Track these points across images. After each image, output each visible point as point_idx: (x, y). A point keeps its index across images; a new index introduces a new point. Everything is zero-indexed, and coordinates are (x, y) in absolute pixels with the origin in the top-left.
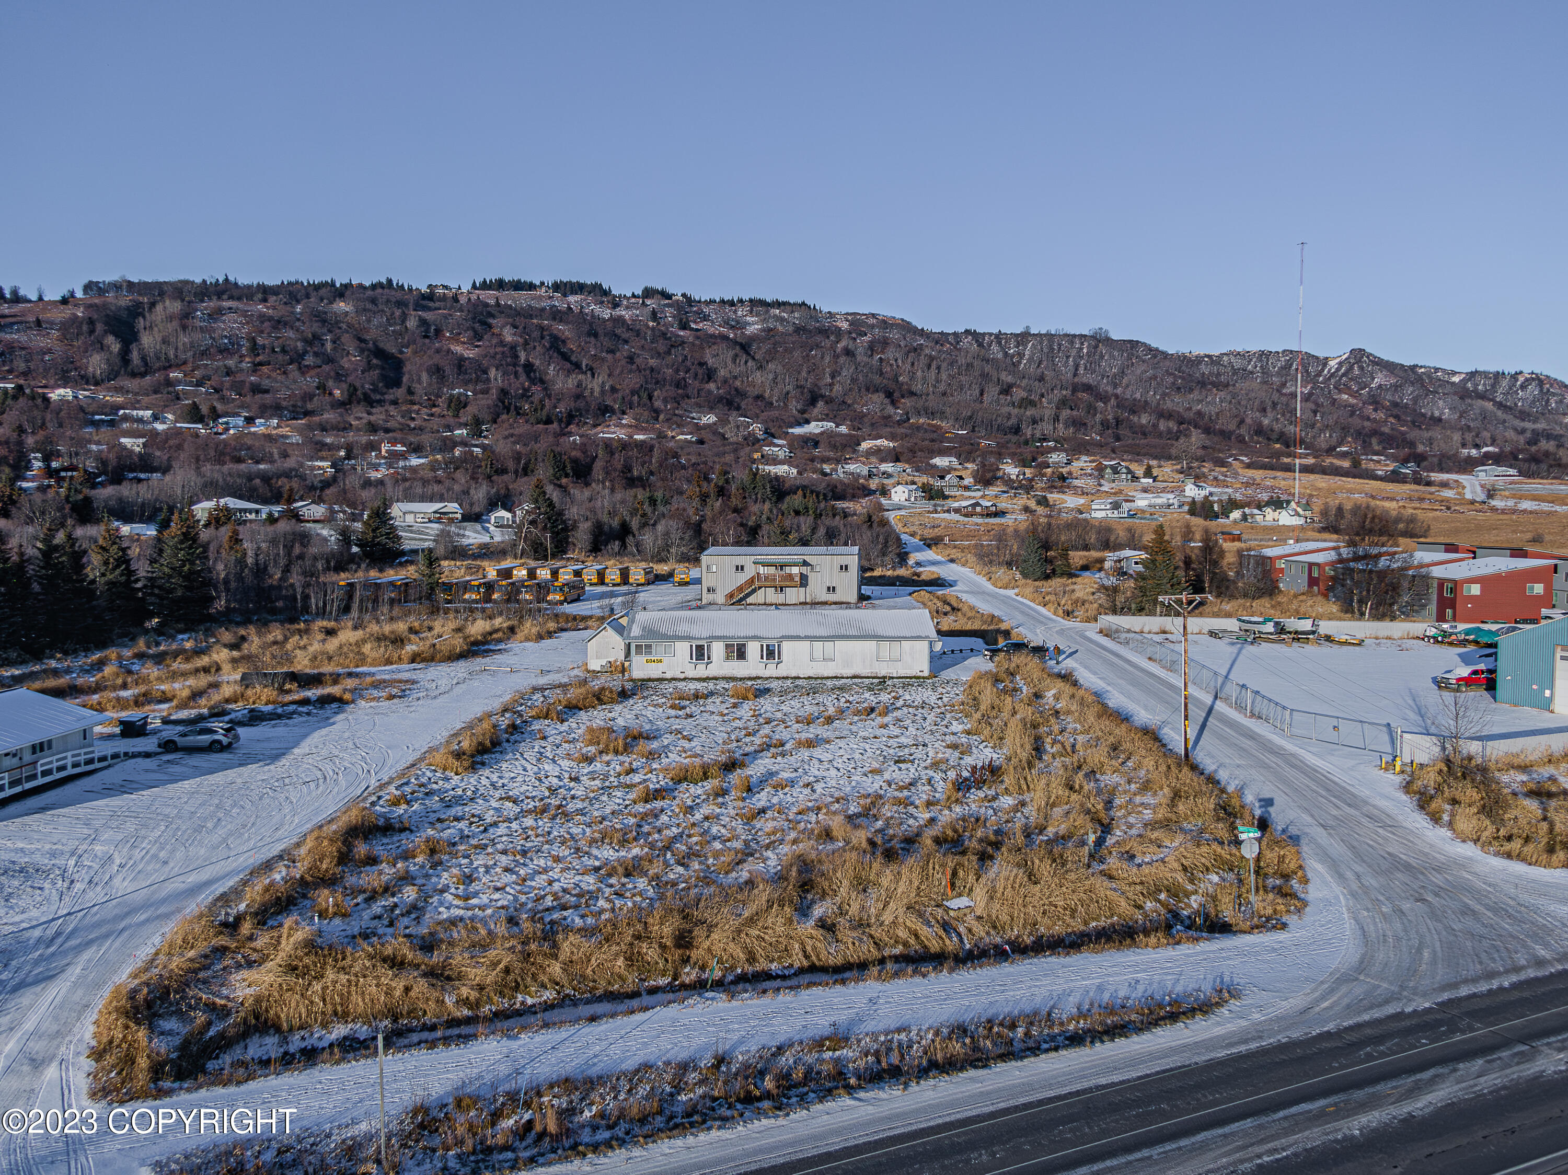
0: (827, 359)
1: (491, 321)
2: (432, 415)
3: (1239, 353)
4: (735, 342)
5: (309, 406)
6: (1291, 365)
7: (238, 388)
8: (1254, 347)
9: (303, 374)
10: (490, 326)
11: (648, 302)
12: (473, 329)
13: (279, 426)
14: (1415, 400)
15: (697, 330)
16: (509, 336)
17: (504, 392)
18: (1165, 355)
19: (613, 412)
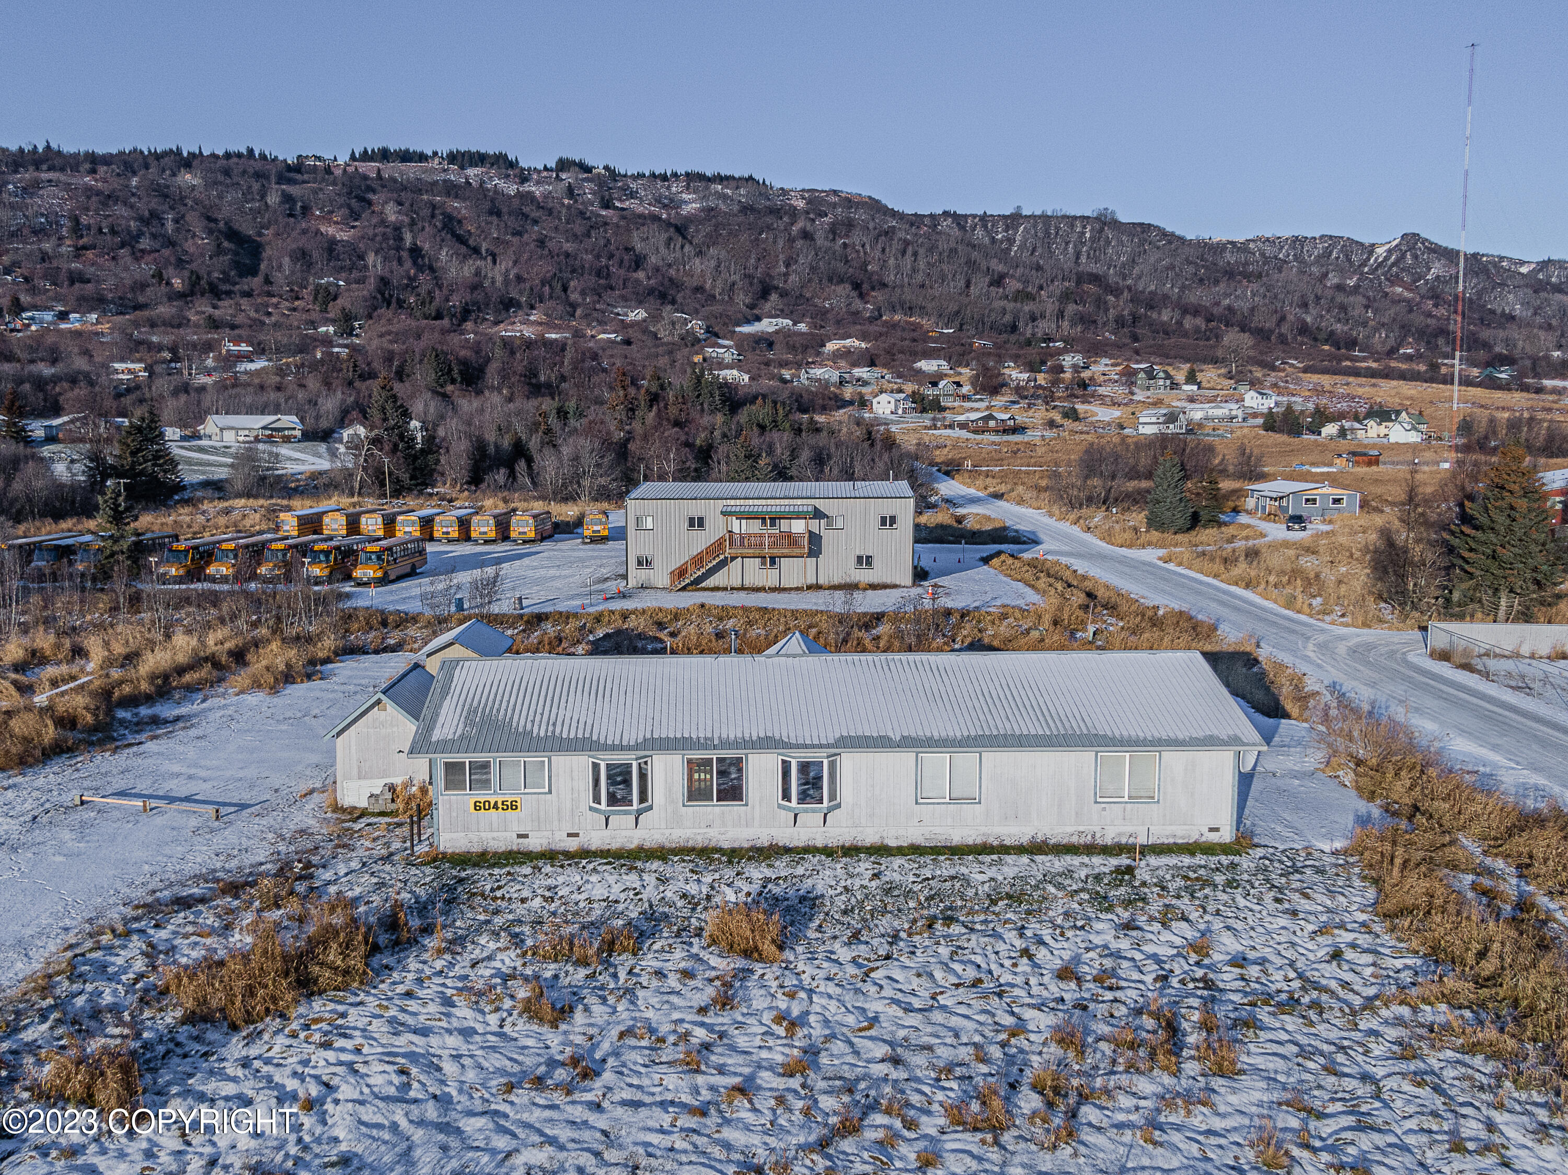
0: (781, 243)
1: (370, 196)
2: (294, 309)
3: (1268, 240)
4: (668, 224)
5: (141, 299)
6: (1331, 253)
7: (53, 276)
8: (1286, 232)
9: (137, 259)
10: (370, 203)
11: (563, 176)
12: (349, 207)
13: (98, 322)
14: (1480, 294)
15: (623, 209)
16: (392, 213)
17: (384, 282)
18: (1181, 239)
19: (518, 305)
